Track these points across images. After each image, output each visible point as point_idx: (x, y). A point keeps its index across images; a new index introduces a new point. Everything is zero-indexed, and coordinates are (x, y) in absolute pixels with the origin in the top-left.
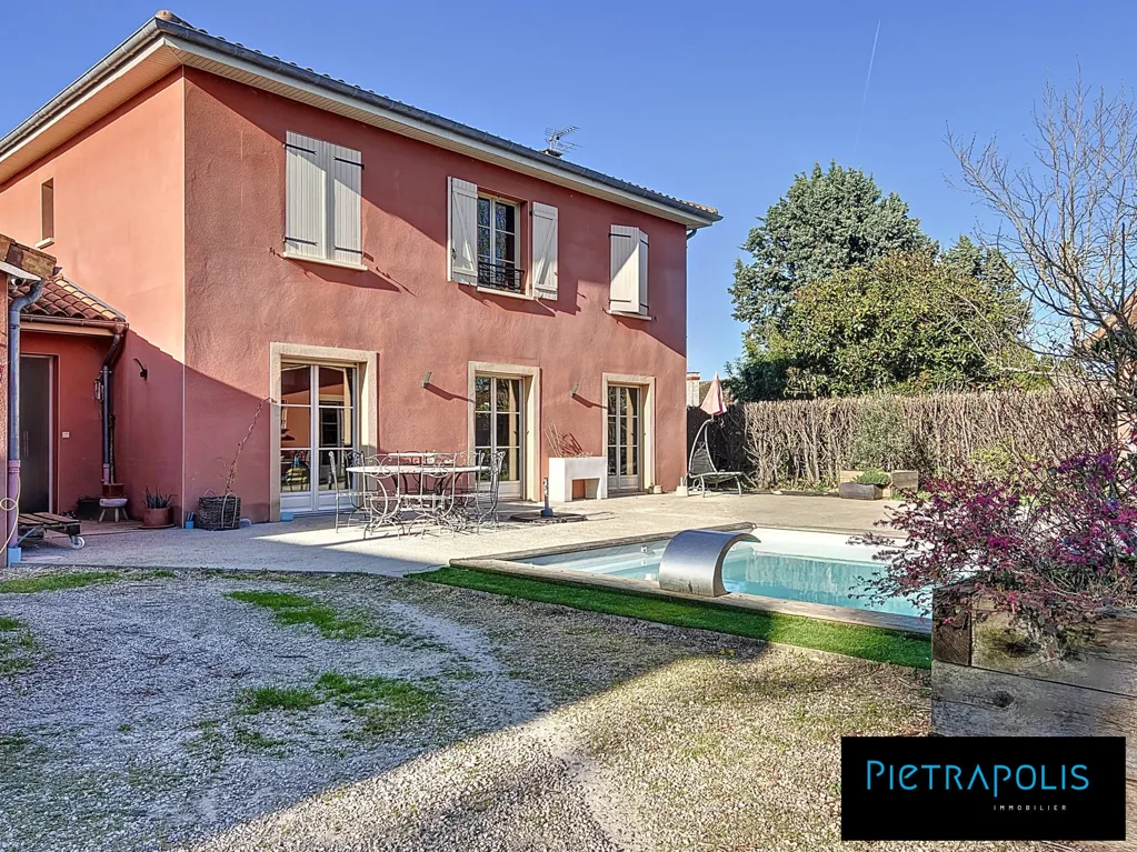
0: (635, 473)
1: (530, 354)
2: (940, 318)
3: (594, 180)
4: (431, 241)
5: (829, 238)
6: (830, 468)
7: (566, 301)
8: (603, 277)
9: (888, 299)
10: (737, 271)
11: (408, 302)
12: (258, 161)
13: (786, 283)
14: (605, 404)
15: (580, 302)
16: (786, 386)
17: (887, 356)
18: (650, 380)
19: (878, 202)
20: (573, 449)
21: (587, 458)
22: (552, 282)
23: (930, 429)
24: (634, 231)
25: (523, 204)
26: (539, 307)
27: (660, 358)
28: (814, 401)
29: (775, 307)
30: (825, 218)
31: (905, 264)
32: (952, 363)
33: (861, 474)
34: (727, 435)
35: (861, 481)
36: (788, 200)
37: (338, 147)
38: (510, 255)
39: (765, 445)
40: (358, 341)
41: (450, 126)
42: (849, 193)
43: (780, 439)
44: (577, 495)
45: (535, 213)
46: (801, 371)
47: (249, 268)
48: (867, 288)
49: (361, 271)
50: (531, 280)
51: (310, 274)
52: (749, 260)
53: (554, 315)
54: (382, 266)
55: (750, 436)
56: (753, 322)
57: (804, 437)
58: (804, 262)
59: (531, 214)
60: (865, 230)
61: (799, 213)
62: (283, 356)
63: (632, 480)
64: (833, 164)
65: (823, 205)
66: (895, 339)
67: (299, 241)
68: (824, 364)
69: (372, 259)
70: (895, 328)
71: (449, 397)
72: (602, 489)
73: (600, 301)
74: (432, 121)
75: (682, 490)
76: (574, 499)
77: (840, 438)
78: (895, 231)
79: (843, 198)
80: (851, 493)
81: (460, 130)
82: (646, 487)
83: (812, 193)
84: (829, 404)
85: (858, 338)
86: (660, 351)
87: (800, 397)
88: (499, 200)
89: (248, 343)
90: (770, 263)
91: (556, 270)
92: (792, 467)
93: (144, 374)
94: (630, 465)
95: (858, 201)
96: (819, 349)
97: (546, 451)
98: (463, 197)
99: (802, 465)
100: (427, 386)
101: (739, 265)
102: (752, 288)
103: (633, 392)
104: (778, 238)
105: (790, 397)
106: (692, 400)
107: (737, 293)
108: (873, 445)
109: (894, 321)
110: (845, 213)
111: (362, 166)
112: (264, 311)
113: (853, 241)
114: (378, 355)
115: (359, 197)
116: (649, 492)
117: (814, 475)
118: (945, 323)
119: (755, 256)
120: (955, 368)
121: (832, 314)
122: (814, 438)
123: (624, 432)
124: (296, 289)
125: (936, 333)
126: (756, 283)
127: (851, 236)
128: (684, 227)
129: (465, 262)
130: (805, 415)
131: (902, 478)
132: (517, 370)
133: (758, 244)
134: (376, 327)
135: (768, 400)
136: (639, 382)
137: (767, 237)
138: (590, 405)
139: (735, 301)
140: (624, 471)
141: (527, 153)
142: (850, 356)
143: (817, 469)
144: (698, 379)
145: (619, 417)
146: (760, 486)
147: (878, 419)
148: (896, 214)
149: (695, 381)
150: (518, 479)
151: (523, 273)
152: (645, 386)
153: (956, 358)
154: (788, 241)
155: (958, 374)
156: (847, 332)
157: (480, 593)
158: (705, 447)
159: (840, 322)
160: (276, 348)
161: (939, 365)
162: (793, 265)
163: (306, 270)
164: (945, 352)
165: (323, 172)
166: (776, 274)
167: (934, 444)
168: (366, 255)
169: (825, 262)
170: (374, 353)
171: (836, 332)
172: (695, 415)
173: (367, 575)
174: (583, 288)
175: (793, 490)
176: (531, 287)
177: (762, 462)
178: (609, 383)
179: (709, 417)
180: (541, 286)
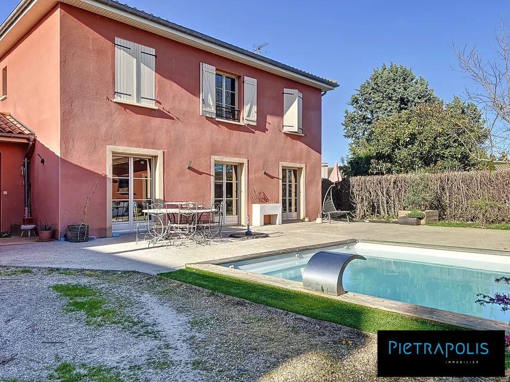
0: (296, 211)
1: (243, 152)
2: (448, 135)
3: (275, 65)
4: (192, 95)
5: (390, 98)
6: (393, 209)
7: (261, 126)
8: (280, 113)
9: (421, 126)
10: (346, 115)
11: (179, 126)
12: (100, 52)
13: (370, 120)
14: (281, 177)
15: (268, 126)
16: (370, 168)
17: (421, 153)
18: (303, 166)
19: (414, 81)
20: (264, 200)
21: (271, 204)
22: (254, 117)
23: (443, 189)
24: (295, 92)
25: (239, 77)
26: (247, 129)
27: (308, 155)
28: (385, 176)
29: (364, 131)
30: (388, 88)
31: (429, 109)
32: (453, 157)
33: (410, 212)
34: (341, 192)
35: (410, 216)
36: (370, 81)
37: (143, 46)
38: (233, 103)
39: (360, 197)
40: (153, 145)
41: (201, 36)
42: (400, 76)
43: (367, 194)
44: (266, 222)
45: (246, 82)
46: (378, 161)
47: (95, 107)
48: (411, 121)
49: (155, 110)
50: (243, 115)
51: (127, 110)
52: (352, 110)
53: (254, 133)
54: (166, 107)
55: (352, 193)
56: (353, 139)
57: (380, 194)
58: (378, 110)
59: (243, 82)
60: (408, 94)
61: (375, 87)
62: (113, 153)
63: (294, 215)
64: (392, 63)
65: (387, 82)
66: (425, 145)
67: (122, 94)
68: (389, 158)
69: (160, 104)
70: (425, 140)
71: (200, 173)
72: (279, 220)
73: (278, 126)
74: (191, 33)
75: (319, 220)
76: (265, 224)
77: (398, 194)
78: (422, 95)
79: (397, 79)
80: (405, 222)
81: (206, 38)
82: (301, 218)
83: (381, 77)
84: (392, 177)
85: (407, 145)
86: (308, 151)
87: (377, 174)
88: (227, 75)
89: (95, 145)
90: (361, 111)
91: (256, 111)
92: (374, 209)
93: (43, 161)
94: (293, 208)
95: (404, 80)
96: (387, 150)
97: (251, 201)
98: (208, 73)
99: (378, 207)
100: (189, 168)
101: (347, 112)
102: (353, 122)
103: (295, 172)
104: (366, 99)
105: (372, 174)
106: (324, 175)
107: (346, 125)
108: (416, 198)
109: (424, 136)
110: (398, 86)
111: (156, 56)
112: (103, 129)
113: (402, 100)
114: (164, 152)
115: (154, 72)
116: (303, 221)
117: (384, 212)
118: (450, 137)
119: (354, 107)
120: (455, 159)
121: (394, 133)
122: (385, 194)
123: (290, 191)
124: (120, 119)
125: (446, 142)
126: (355, 120)
127: (401, 97)
128: (320, 90)
129: (209, 106)
130: (380, 183)
131: (431, 214)
132: (236, 160)
133: (355, 102)
134: (163, 138)
135: (362, 175)
136: (298, 166)
137: (360, 99)
138: (272, 178)
139: (345, 129)
140: (290, 210)
141: (240, 51)
142: (402, 153)
143: (386, 209)
144: (327, 166)
145: (288, 183)
146: (358, 217)
147: (418, 185)
148: (423, 86)
149: (326, 167)
150: (237, 215)
151: (239, 112)
152: (301, 169)
153: (455, 155)
154: (370, 100)
155: (456, 163)
156: (401, 142)
157: (197, 287)
158: (330, 199)
159: (398, 137)
160: (110, 148)
161: (447, 158)
162: (372, 111)
163: (125, 108)
164: (450, 152)
165: (135, 59)
166: (364, 116)
167: (446, 197)
168: (158, 102)
169: (388, 110)
170: (162, 151)
171: (395, 142)
172: (326, 183)
173: (138, 272)
174: (269, 119)
175: (374, 219)
176: (243, 119)
177: (359, 206)
178: (282, 167)
179: (333, 184)
180: (248, 118)
